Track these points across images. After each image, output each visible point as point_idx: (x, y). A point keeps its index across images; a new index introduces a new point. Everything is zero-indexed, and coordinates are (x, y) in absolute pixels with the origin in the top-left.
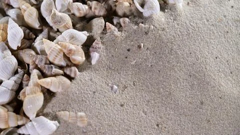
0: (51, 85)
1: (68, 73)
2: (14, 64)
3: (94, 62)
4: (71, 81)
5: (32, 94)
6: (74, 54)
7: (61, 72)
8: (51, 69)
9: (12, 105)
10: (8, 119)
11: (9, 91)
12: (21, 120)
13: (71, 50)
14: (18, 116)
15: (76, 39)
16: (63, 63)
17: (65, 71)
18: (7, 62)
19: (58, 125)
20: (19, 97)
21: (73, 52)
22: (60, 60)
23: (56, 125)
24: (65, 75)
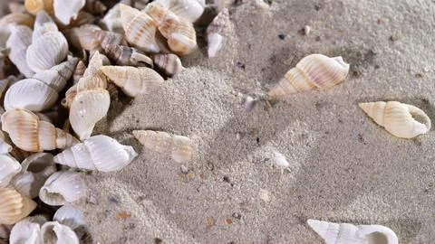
0: (127, 78)
1: (161, 64)
2: (61, 44)
3: (212, 50)
4: (165, 79)
5: (89, 88)
6: (175, 30)
7: (149, 60)
8: (129, 53)
9: (50, 114)
10: (38, 130)
11: (46, 86)
12: (63, 136)
13: (170, 21)
14: (58, 130)
15: (181, 8)
16: (153, 47)
17: (156, 61)
18: (47, 39)
19: (134, 154)
20: (65, 102)
21: (174, 25)
22: (148, 40)
23: (131, 155)
24: (156, 68)
